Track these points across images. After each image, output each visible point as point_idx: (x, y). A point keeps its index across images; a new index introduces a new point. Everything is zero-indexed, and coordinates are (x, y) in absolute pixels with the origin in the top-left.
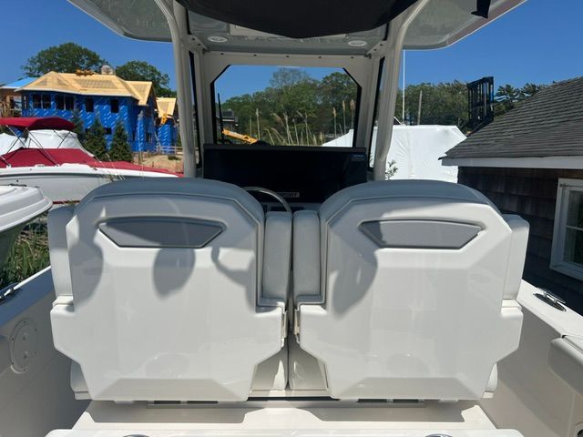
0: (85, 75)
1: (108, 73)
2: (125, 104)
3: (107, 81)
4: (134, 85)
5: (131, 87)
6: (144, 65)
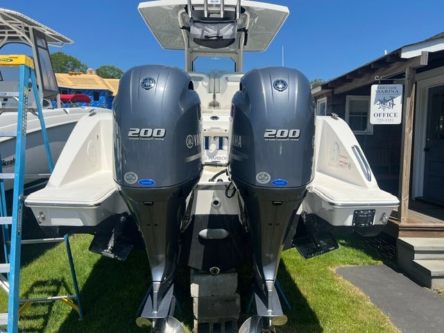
0: (76, 74)
1: (91, 73)
2: (104, 95)
3: (90, 79)
4: (109, 82)
5: (107, 83)
6: (113, 69)
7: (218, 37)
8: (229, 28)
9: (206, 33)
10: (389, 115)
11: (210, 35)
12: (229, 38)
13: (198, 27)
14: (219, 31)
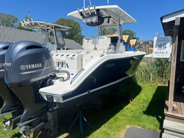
1: (117, 34)
6: (128, 31)
7: (91, 22)
8: (95, 18)
9: (88, 21)
10: (163, 53)
11: (89, 22)
12: (95, 22)
13: (85, 20)
14: (91, 20)
